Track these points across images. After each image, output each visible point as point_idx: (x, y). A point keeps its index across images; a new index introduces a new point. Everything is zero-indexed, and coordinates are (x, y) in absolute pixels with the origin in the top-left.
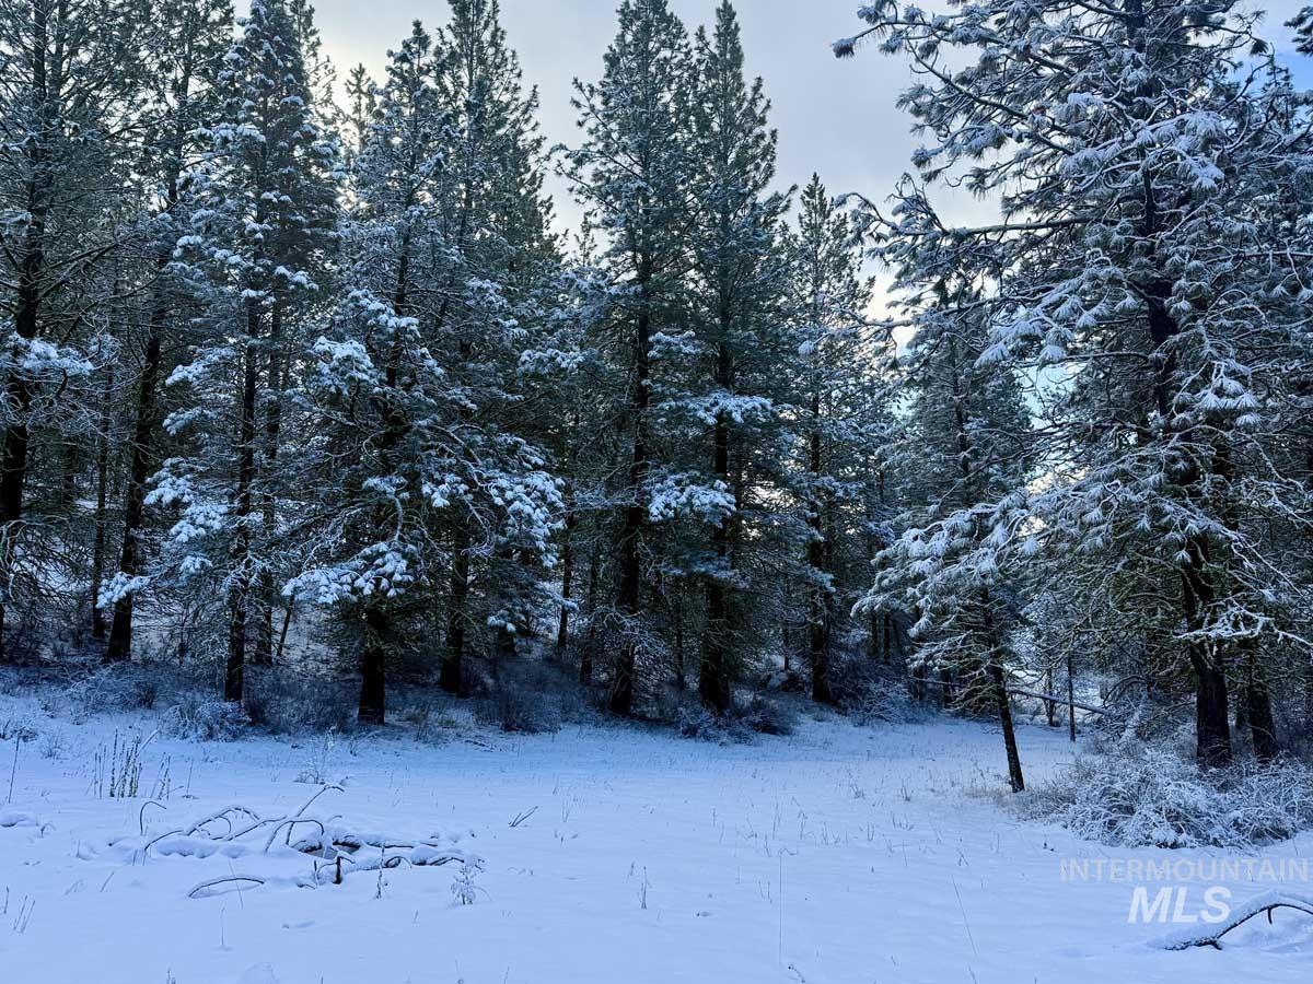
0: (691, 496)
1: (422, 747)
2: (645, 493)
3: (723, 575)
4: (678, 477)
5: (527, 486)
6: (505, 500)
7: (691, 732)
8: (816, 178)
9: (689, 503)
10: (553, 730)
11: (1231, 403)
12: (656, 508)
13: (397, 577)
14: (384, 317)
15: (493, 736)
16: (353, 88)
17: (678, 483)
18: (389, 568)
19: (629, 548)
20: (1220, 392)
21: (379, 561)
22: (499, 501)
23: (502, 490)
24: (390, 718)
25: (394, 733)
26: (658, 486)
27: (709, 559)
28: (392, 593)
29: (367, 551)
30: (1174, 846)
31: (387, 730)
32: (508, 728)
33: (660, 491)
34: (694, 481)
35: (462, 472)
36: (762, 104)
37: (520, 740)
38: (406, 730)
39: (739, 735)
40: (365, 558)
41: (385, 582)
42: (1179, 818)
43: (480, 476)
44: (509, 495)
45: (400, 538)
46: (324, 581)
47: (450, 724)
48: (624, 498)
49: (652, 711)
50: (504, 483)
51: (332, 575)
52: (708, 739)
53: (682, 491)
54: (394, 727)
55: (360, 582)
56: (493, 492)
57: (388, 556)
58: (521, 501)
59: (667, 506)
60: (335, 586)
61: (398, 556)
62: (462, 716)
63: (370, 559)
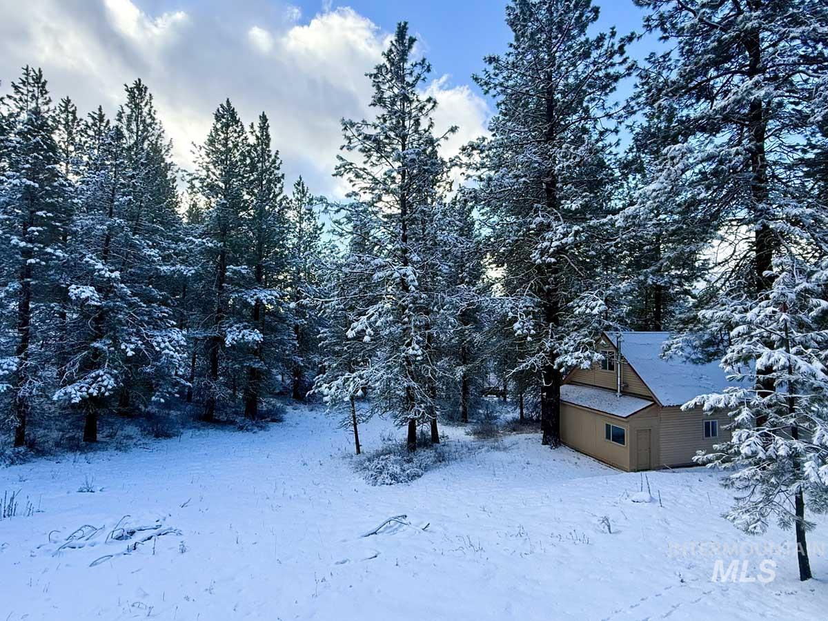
0: (243, 336)
1: (119, 453)
2: (223, 331)
3: (256, 366)
4: (238, 325)
5: (169, 337)
6: (160, 348)
7: (241, 428)
8: (301, 178)
9: (243, 338)
10: (178, 434)
11: (416, 352)
12: (228, 341)
13: (110, 387)
14: (103, 272)
15: (150, 441)
16: (63, 109)
17: (238, 328)
18: (105, 383)
19: (215, 352)
20: (413, 349)
21: (100, 379)
22: (157, 349)
23: (159, 344)
24: (99, 437)
25: (104, 447)
26: (229, 329)
27: (251, 359)
28: (107, 394)
29: (93, 375)
30: (391, 484)
31: (99, 445)
32: (157, 436)
33: (230, 332)
34: (245, 328)
35: (138, 334)
36: (278, 162)
37: (164, 442)
38: (108, 443)
39: (261, 427)
40: (93, 378)
41: (103, 389)
42: (394, 477)
43: (146, 334)
44: (162, 345)
45: (108, 366)
46: (74, 392)
47: (129, 437)
48: (211, 333)
49: (223, 417)
50: (159, 339)
51: (77, 388)
52: (247, 430)
53: (240, 332)
54: (102, 442)
55: (91, 391)
56: (155, 344)
57: (104, 377)
58: (168, 349)
59: (233, 339)
60: (79, 393)
61: (109, 376)
62: (131, 430)
63: (96, 378)
